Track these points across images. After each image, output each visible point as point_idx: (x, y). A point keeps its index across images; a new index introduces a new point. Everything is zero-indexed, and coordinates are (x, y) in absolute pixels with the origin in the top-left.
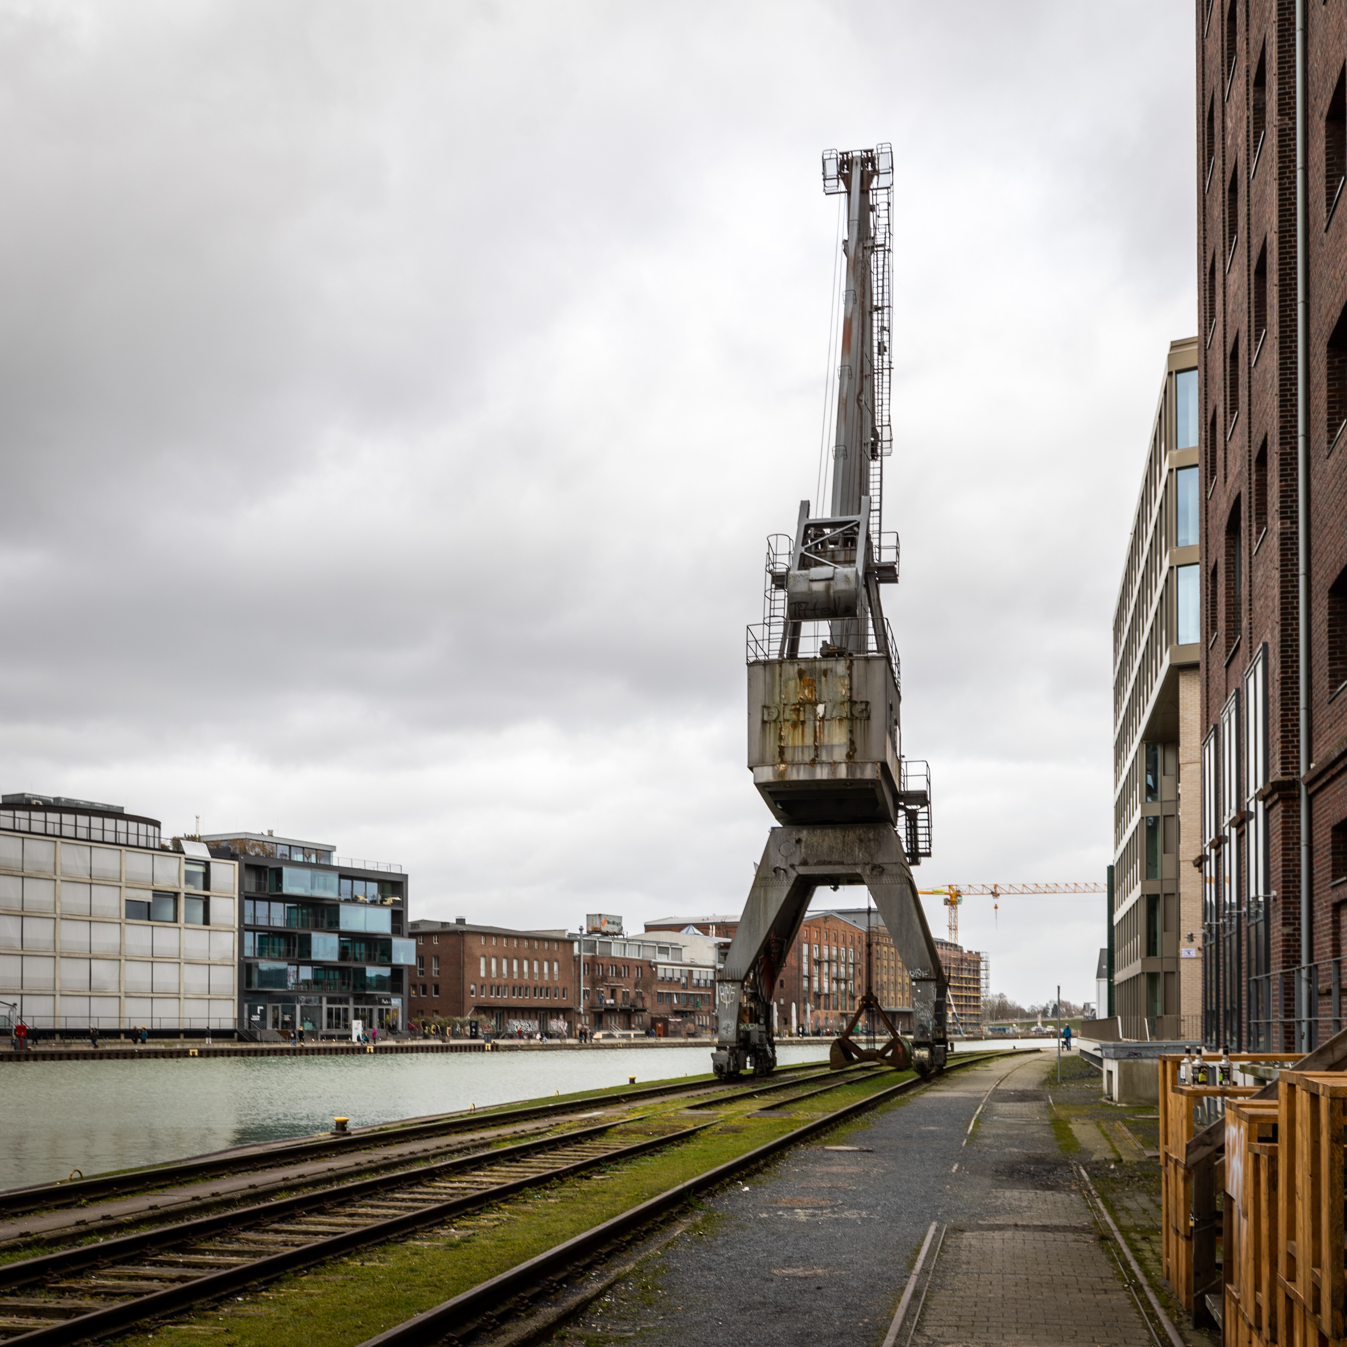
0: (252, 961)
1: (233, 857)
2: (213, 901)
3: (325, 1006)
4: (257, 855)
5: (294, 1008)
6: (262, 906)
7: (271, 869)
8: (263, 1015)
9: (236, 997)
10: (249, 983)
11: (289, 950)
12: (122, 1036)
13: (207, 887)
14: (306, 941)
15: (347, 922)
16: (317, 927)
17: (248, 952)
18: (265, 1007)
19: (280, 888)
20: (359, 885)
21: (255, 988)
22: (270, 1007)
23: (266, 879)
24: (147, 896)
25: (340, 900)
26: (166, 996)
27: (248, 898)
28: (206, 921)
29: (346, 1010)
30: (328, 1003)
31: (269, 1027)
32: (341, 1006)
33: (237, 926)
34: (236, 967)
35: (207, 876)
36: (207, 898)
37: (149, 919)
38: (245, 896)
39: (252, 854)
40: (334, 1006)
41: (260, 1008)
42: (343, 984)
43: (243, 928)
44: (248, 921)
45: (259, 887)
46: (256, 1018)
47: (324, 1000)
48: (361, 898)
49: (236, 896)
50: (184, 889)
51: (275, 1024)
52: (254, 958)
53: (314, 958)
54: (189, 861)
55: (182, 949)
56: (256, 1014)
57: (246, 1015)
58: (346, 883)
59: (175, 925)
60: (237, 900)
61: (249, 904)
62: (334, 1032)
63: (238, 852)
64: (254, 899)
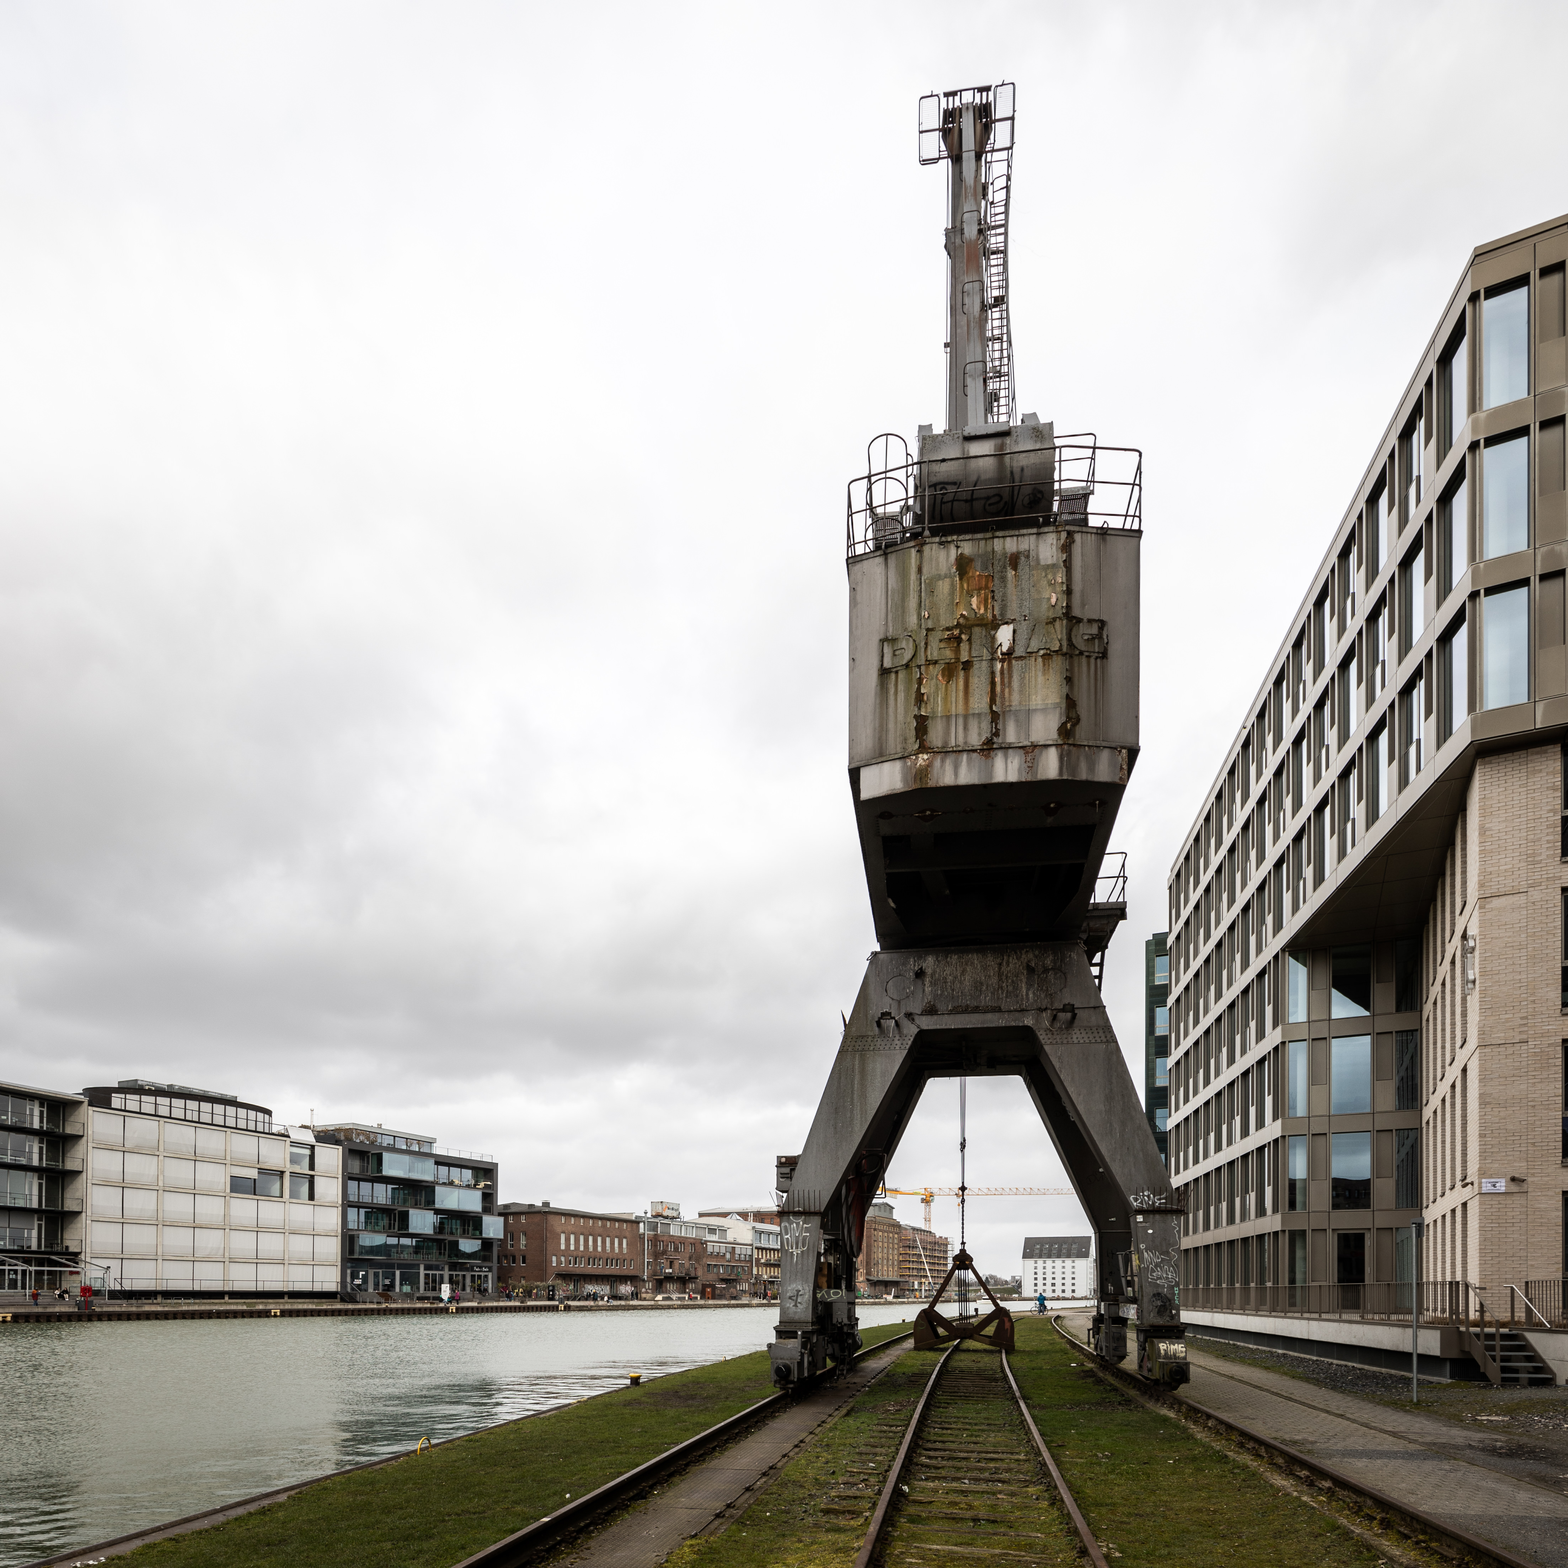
0: (354, 1233)
1: (337, 1142)
2: (317, 1180)
3: (422, 1272)
4: (361, 1142)
5: (394, 1274)
6: (366, 1186)
7: (373, 1154)
8: (365, 1279)
9: (339, 1264)
10: (352, 1252)
11: (390, 1224)
12: (227, 1298)
13: (312, 1167)
14: (404, 1218)
15: (442, 1201)
16: (416, 1205)
17: (352, 1225)
18: (367, 1272)
19: (381, 1171)
20: (455, 1171)
21: (356, 1256)
22: (371, 1273)
23: (368, 1163)
24: (253, 1174)
25: (437, 1183)
26: (271, 1262)
27: (351, 1179)
28: (311, 1197)
29: (442, 1276)
30: (425, 1269)
31: (371, 1290)
32: (437, 1273)
33: (340, 1202)
34: (340, 1238)
35: (312, 1157)
36: (312, 1177)
37: (255, 1194)
38: (348, 1177)
39: (358, 1141)
40: (431, 1272)
41: (361, 1273)
42: (440, 1254)
43: (347, 1204)
44: (353, 1198)
45: (363, 1169)
46: (358, 1282)
47: (422, 1267)
48: (457, 1182)
49: (340, 1176)
50: (288, 1168)
51: (376, 1285)
52: (358, 1230)
53: (411, 1231)
54: (294, 1144)
55: (287, 1221)
56: (358, 1278)
57: (349, 1279)
58: (443, 1170)
59: (280, 1199)
60: (340, 1180)
61: (353, 1185)
62: (430, 1294)
63: (342, 1138)
64: (359, 1180)
